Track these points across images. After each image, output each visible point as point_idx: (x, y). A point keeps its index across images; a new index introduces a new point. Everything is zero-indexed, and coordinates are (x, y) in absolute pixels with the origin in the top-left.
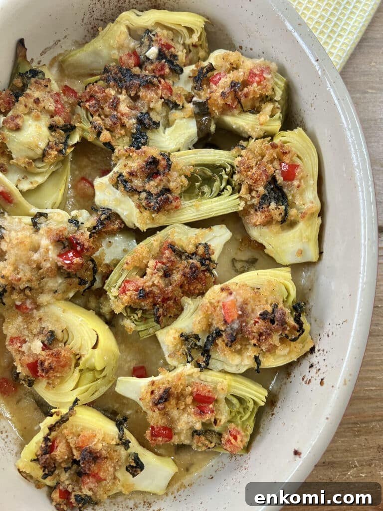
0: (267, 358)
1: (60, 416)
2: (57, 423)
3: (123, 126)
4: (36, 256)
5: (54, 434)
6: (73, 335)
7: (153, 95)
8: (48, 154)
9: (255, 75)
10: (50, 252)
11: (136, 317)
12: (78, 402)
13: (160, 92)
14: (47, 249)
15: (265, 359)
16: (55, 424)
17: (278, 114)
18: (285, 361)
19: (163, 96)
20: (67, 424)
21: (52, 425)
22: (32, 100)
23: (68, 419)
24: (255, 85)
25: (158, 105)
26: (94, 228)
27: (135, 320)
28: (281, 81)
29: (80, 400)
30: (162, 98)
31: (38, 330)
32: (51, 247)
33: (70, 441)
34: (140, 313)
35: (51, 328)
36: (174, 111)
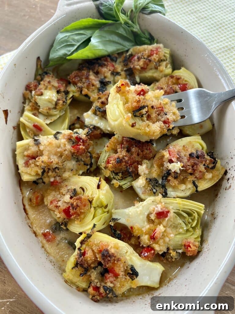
0: (201, 183)
1: (86, 234)
2: (85, 238)
3: (93, 85)
4: (59, 150)
5: (84, 246)
6: (86, 188)
7: (105, 69)
8: (58, 103)
9: (154, 51)
10: (67, 145)
11: (119, 177)
12: (96, 226)
13: (109, 68)
14: (64, 144)
15: (199, 184)
16: (84, 239)
17: (169, 66)
18: (212, 183)
19: (110, 69)
20: (91, 239)
21: (82, 240)
22: (47, 82)
23: (91, 235)
24: (155, 55)
25: (108, 74)
26: (87, 133)
27: (119, 179)
28: (167, 51)
29: (96, 225)
30: (110, 70)
31: (66, 191)
32: (66, 143)
33: (94, 249)
34: (120, 175)
35: (73, 187)
36: (117, 76)
